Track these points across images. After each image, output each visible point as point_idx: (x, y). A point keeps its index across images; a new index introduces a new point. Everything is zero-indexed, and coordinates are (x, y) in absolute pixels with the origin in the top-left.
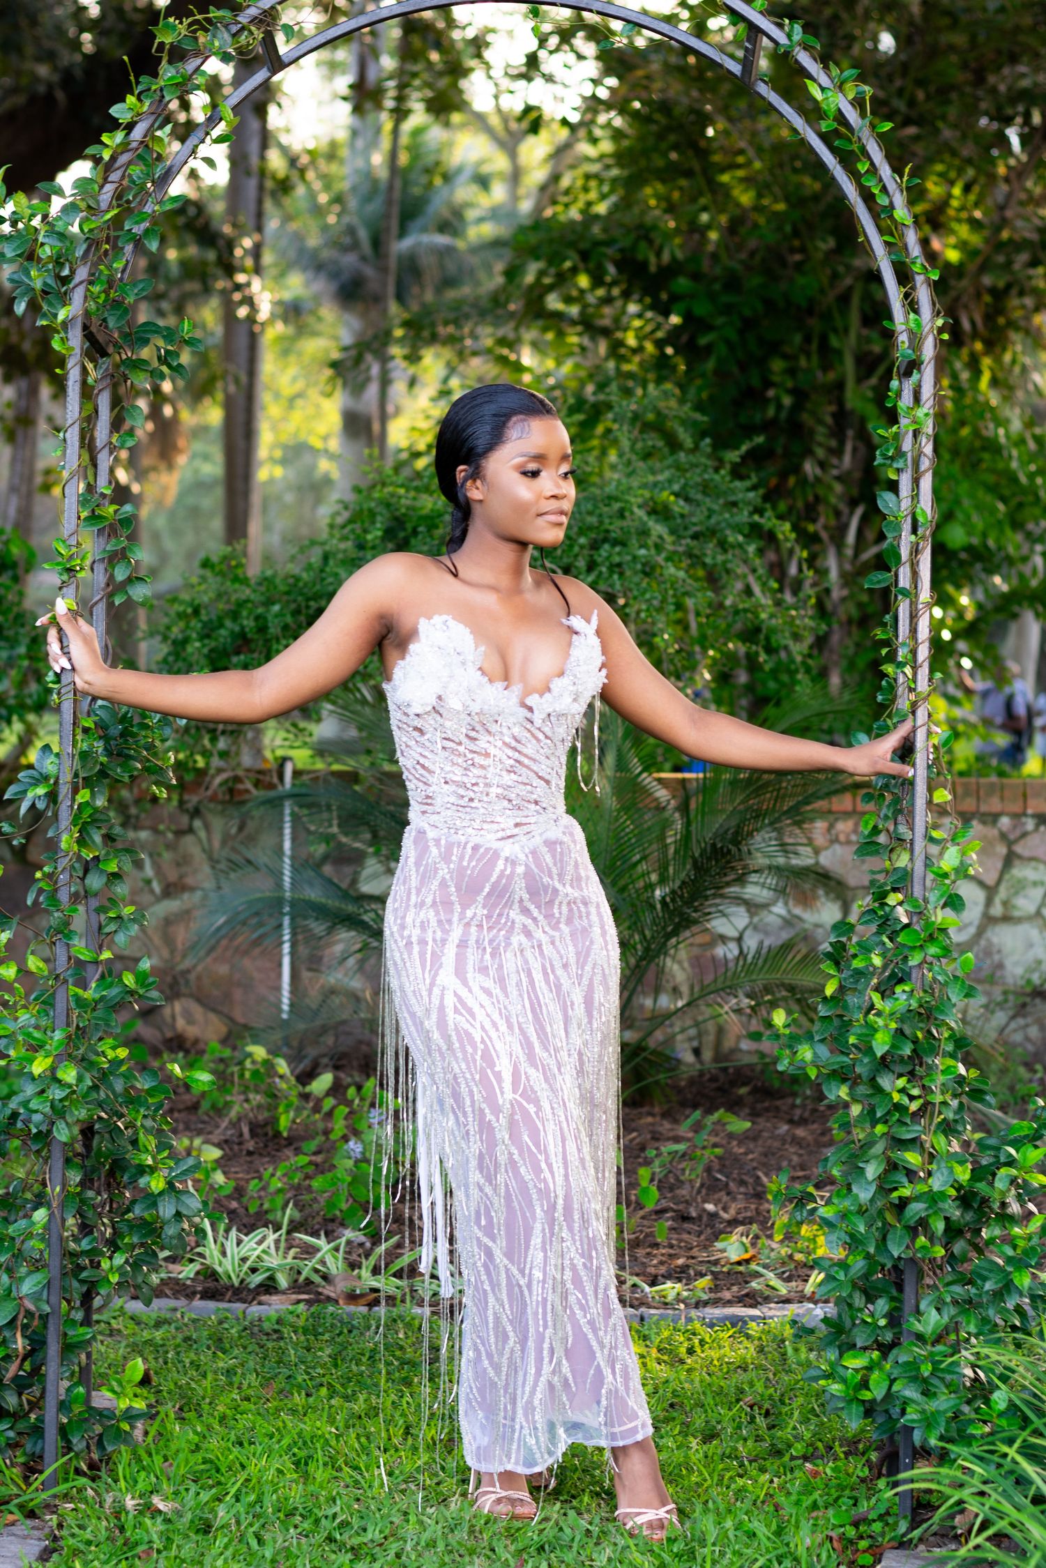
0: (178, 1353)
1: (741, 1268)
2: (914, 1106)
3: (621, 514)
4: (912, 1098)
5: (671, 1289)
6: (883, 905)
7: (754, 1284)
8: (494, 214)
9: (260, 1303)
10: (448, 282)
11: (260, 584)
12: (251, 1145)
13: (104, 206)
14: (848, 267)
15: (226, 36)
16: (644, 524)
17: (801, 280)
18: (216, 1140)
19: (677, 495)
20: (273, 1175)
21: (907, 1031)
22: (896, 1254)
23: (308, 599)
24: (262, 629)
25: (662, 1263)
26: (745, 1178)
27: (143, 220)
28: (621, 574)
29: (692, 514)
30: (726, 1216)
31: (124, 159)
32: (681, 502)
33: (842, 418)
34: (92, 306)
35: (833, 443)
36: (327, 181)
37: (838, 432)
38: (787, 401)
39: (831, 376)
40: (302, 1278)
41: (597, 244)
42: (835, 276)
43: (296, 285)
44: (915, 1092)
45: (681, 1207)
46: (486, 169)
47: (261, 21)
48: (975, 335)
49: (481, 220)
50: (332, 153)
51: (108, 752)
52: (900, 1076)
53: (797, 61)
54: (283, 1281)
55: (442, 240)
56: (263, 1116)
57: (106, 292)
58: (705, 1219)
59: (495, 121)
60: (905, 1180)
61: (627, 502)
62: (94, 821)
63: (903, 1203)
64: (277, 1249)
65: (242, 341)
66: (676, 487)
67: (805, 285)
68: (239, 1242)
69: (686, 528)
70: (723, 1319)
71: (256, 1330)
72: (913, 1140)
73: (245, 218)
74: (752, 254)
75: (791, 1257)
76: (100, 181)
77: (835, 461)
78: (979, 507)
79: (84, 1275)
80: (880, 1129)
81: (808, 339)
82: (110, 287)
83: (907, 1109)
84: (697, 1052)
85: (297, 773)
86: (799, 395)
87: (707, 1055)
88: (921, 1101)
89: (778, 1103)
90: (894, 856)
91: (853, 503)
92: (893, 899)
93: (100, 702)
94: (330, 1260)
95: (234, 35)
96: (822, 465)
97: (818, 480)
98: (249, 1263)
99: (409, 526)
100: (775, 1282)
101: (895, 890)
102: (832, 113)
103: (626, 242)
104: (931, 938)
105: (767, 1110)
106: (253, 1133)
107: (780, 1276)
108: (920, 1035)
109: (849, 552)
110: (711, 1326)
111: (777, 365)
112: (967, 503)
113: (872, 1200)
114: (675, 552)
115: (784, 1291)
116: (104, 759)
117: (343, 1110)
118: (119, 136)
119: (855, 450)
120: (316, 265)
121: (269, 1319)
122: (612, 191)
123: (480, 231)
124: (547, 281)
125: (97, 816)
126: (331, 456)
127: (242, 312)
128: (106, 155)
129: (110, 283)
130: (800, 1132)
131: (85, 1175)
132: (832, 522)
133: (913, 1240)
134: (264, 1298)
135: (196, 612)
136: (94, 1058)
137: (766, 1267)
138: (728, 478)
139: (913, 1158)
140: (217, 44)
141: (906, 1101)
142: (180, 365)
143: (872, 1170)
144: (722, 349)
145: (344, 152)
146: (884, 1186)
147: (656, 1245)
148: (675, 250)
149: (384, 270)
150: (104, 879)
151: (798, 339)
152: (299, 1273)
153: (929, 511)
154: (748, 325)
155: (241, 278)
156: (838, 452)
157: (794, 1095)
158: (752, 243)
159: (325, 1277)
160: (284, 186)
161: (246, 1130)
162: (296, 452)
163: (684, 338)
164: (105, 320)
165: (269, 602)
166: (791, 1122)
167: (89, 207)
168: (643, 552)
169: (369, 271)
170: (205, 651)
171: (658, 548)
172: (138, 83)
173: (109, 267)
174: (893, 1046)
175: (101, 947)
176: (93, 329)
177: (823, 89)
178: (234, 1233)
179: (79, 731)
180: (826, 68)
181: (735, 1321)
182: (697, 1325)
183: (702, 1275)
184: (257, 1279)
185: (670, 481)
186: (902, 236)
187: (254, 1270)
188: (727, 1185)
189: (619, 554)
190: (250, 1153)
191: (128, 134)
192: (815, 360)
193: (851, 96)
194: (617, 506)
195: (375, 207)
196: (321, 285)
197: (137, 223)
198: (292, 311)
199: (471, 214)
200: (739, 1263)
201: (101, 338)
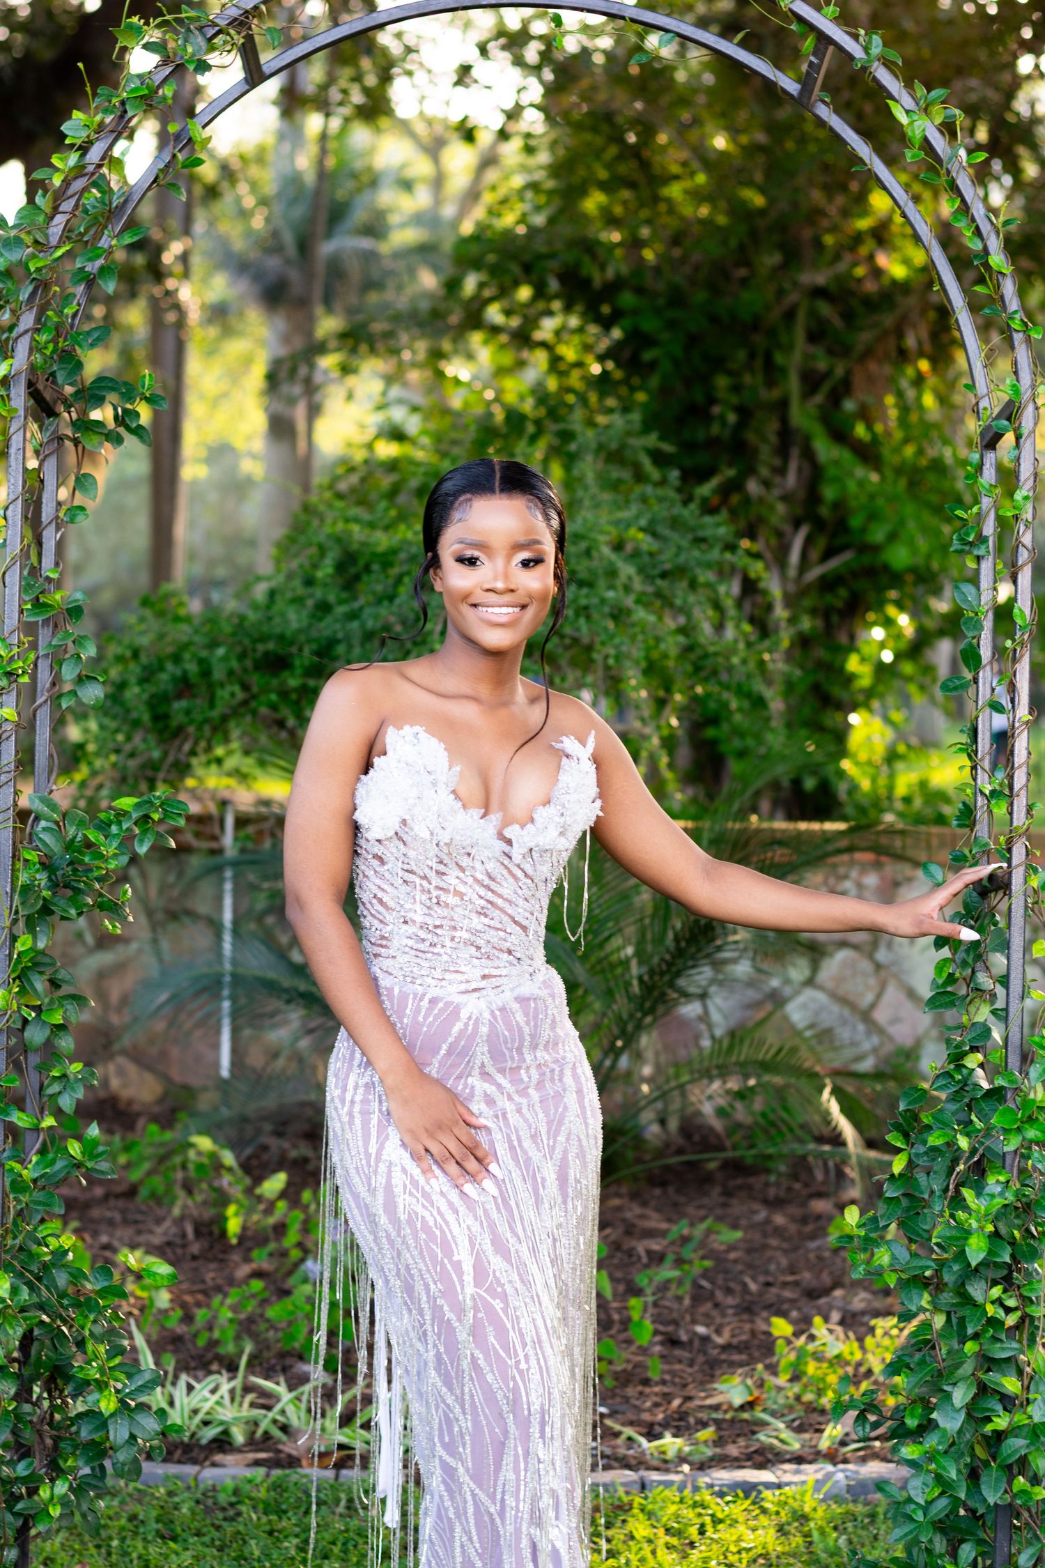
0: (123, 1540)
1: (746, 1416)
2: (1011, 1320)
3: (588, 553)
4: (1008, 1310)
5: (671, 1443)
6: (960, 1067)
7: (762, 1437)
8: (418, 219)
9: (214, 1465)
10: (370, 285)
11: (204, 624)
12: (195, 1248)
13: (54, 241)
14: (795, 284)
15: (201, 41)
16: (611, 563)
17: (747, 296)
18: (157, 1240)
19: (642, 529)
20: (222, 1304)
21: (1003, 1230)
22: (991, 1501)
23: (255, 641)
24: (206, 673)
25: (656, 1405)
26: (732, 1285)
27: (99, 256)
28: (588, 617)
29: (660, 552)
30: (720, 1340)
31: (78, 185)
32: (649, 539)
33: (787, 437)
34: (38, 358)
35: (777, 462)
36: (254, 186)
37: (783, 451)
38: (732, 418)
39: (775, 394)
40: (260, 1432)
41: (540, 257)
42: (780, 293)
43: (220, 287)
44: (1011, 1303)
45: (670, 1328)
46: (410, 173)
47: (242, 24)
48: (921, 354)
49: (403, 225)
50: (260, 157)
51: (54, 885)
52: (995, 1283)
53: (875, 79)
54: (239, 1437)
55: (365, 243)
56: (209, 1213)
57: (55, 341)
58: (696, 1343)
59: (420, 129)
60: (999, 1408)
61: (595, 541)
62: (36, 964)
63: (999, 1436)
64: (232, 1400)
65: (169, 344)
66: (643, 522)
67: (750, 300)
68: (190, 1388)
69: (654, 567)
70: (735, 1486)
71: (210, 1502)
72: (1008, 1360)
73: (174, 223)
74: (697, 268)
75: (798, 1398)
76: (48, 210)
77: (777, 480)
78: (925, 530)
79: (19, 1506)
80: (970, 1347)
81: (752, 356)
82: (58, 335)
83: (1003, 1323)
84: (662, 1122)
85: (241, 822)
86: (744, 413)
87: (673, 1124)
88: (1019, 1313)
89: (752, 1180)
90: (972, 1009)
91: (797, 524)
92: (973, 1060)
93: (43, 824)
94: (291, 1410)
95: (210, 39)
96: (766, 484)
97: (761, 500)
98: (200, 1416)
99: (361, 563)
100: (786, 1435)
101: (974, 1049)
102: (917, 141)
103: (569, 257)
104: (1031, 1120)
105: (740, 1188)
106: (198, 1233)
107: (789, 1426)
108: (1016, 1233)
109: (792, 572)
110: (721, 1495)
111: (722, 382)
112: (912, 525)
113: (960, 1432)
114: (644, 593)
115: (796, 1446)
116: (46, 894)
117: (298, 1215)
118: (73, 158)
119: (800, 470)
120: (240, 266)
121: (224, 1490)
122: (548, 203)
123: (403, 236)
124: (487, 293)
125: (40, 959)
126: (254, 456)
127: (171, 317)
128: (57, 181)
129: (58, 331)
130: (779, 1219)
131: (22, 1385)
132: (773, 541)
133: (1010, 1482)
134: (218, 1458)
135: (136, 654)
136: (34, 1248)
137: (774, 1414)
138: (697, 512)
139: (1011, 1385)
140: (190, 50)
141: (1001, 1314)
142: (140, 427)
143: (961, 1395)
144: (666, 366)
145: (270, 157)
146: (975, 1415)
147: (646, 1382)
148: (618, 266)
149: (309, 275)
150: (48, 1032)
151: (741, 355)
152: (256, 1424)
153: (1027, 611)
154: (693, 340)
155: (170, 284)
156: (781, 471)
157: (768, 1171)
158: (696, 257)
159: (285, 1428)
160: (212, 192)
161: (189, 1230)
162: (220, 452)
163: (627, 354)
164: (53, 374)
165: (213, 644)
166: (766, 1202)
167: (36, 242)
168: (610, 594)
169: (294, 275)
170: (145, 696)
171: (627, 589)
172: (95, 94)
173: (60, 313)
174: (991, 1252)
175: (42, 1111)
176: (40, 386)
177: (907, 112)
178: (184, 1378)
179: (19, 865)
180: (909, 85)
181: (749, 1489)
182: (706, 1496)
183: (704, 1425)
184: (210, 1433)
185: (637, 517)
186: (998, 286)
187: (206, 1423)
188: (712, 1294)
189: (587, 596)
190: (194, 1258)
191: (83, 156)
192: (760, 378)
193: (938, 121)
194: (583, 545)
195: (299, 212)
196: (244, 286)
197: (90, 260)
198: (219, 314)
199: (394, 219)
200: (742, 1408)
201: (48, 395)
